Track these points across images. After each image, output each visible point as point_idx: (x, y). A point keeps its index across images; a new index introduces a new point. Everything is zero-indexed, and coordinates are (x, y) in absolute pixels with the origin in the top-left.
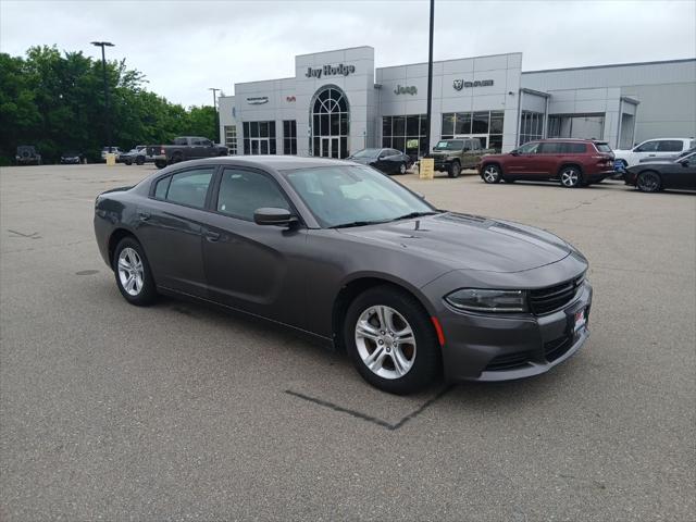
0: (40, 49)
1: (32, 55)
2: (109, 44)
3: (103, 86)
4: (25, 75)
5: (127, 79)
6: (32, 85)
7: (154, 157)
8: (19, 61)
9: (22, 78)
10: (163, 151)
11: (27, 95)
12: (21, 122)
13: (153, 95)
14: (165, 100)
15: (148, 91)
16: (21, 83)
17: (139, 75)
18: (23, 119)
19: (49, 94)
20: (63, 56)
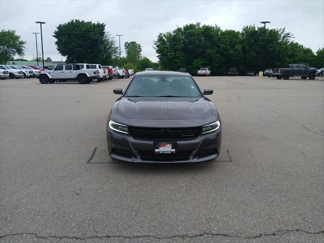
0: (248, 27)
1: (244, 30)
2: (268, 22)
3: (271, 41)
4: (240, 39)
5: (284, 37)
6: (241, 42)
7: (276, 73)
8: (238, 33)
9: (238, 40)
10: (279, 71)
11: (238, 47)
12: (234, 58)
13: (297, 44)
14: (302, 46)
15: (295, 42)
16: (237, 42)
17: (291, 35)
18: (235, 57)
19: (247, 46)
20: (256, 29)
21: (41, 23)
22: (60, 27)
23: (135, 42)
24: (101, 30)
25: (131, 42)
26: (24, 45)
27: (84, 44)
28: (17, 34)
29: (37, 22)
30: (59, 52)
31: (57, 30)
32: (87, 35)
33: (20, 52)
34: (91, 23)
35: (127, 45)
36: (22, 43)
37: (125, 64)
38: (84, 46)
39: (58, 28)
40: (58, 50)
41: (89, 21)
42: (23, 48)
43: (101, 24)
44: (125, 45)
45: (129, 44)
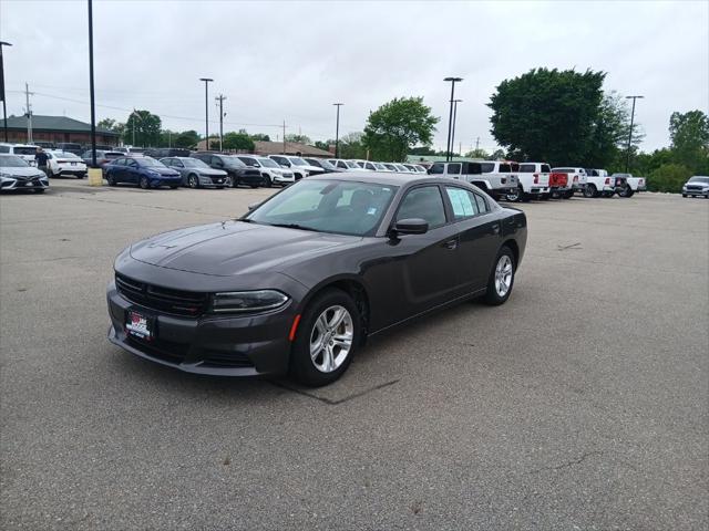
21: (454, 80)
22: (503, 88)
23: (701, 113)
24: (591, 86)
25: (690, 114)
26: (434, 125)
27: (547, 119)
28: (424, 104)
29: (447, 80)
30: (493, 137)
31: (497, 93)
32: (557, 100)
33: (425, 137)
34: (572, 72)
35: (678, 120)
36: (432, 121)
37: (663, 166)
38: (545, 123)
39: (499, 89)
40: (493, 133)
41: (569, 69)
42: (432, 132)
43: (594, 73)
44: (672, 122)
45: (682, 118)
